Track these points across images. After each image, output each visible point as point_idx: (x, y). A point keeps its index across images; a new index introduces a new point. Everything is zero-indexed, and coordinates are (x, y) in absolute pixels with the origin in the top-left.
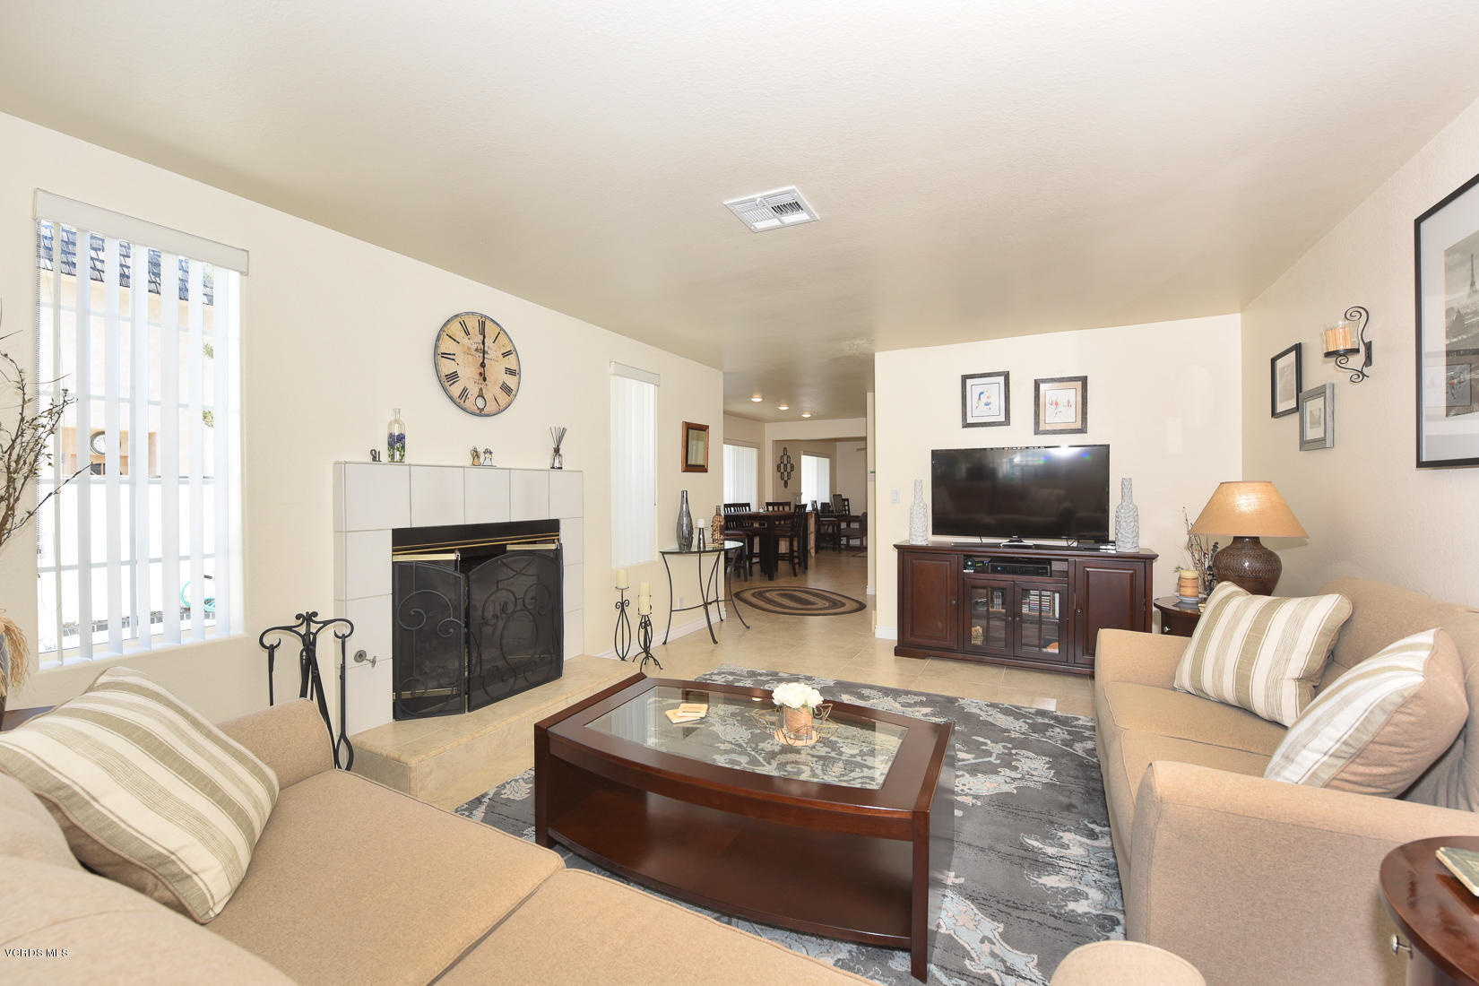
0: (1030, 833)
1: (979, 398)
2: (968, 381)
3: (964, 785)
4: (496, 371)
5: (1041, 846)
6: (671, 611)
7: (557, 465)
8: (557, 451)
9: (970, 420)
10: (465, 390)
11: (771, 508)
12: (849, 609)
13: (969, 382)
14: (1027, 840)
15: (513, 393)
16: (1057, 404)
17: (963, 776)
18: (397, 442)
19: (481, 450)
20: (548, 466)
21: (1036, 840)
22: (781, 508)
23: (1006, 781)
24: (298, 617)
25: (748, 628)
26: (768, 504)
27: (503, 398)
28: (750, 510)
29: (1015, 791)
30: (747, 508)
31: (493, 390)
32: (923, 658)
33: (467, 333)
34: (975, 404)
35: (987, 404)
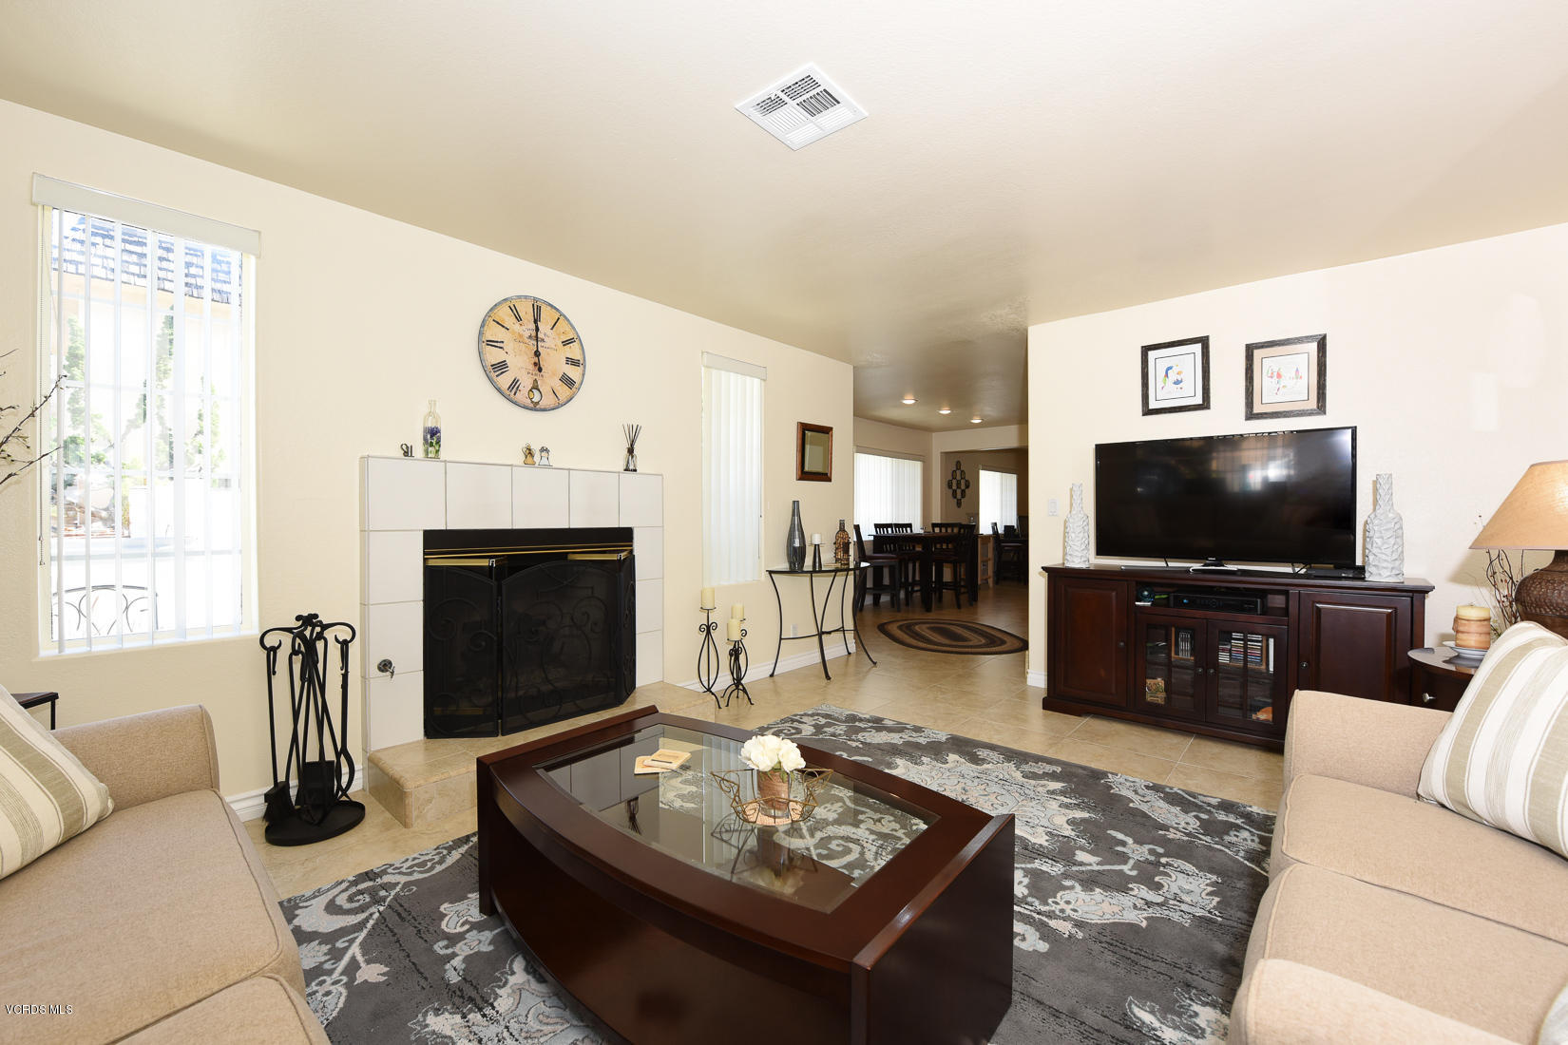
0: (1144, 997)
1: (1167, 375)
2: (1150, 353)
3: (1068, 903)
4: (555, 361)
5: (1156, 1024)
6: (781, 639)
7: (631, 467)
8: (631, 451)
9: (1153, 405)
10: (515, 381)
11: (937, 530)
12: (1007, 649)
13: (1152, 354)
14: (1136, 1010)
15: (576, 385)
16: (1279, 376)
17: (1072, 888)
18: (433, 435)
19: (536, 448)
20: (622, 466)
21: (1152, 1012)
22: (949, 530)
23: (1135, 907)
24: (298, 618)
25: (875, 663)
26: (934, 525)
27: (563, 391)
28: (911, 531)
29: (1144, 924)
30: (908, 529)
31: (550, 381)
32: (1080, 715)
33: (519, 319)
34: (1160, 384)
35: (1177, 382)
